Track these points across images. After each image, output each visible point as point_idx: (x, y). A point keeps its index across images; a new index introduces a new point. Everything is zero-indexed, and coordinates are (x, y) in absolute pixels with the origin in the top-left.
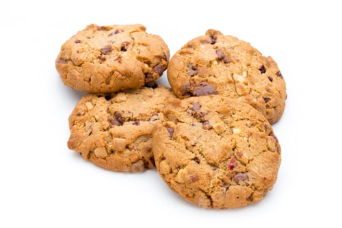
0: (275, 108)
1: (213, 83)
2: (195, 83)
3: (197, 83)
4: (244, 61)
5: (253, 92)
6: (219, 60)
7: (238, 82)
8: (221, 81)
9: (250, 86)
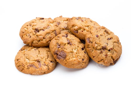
0: (85, 63)
1: (65, 51)
2: (59, 51)
3: (60, 51)
4: (77, 45)
5: (79, 57)
6: (68, 43)
7: (74, 52)
8: (68, 51)
9: (78, 54)
